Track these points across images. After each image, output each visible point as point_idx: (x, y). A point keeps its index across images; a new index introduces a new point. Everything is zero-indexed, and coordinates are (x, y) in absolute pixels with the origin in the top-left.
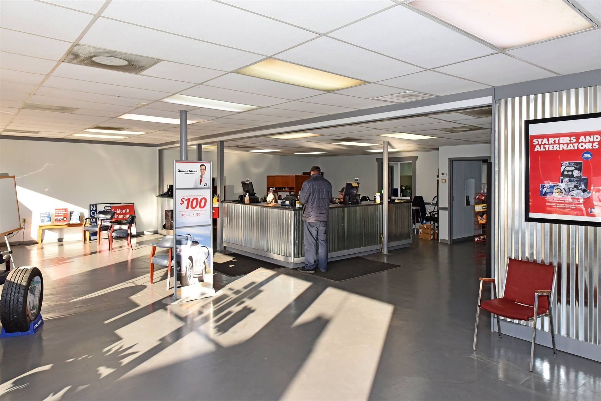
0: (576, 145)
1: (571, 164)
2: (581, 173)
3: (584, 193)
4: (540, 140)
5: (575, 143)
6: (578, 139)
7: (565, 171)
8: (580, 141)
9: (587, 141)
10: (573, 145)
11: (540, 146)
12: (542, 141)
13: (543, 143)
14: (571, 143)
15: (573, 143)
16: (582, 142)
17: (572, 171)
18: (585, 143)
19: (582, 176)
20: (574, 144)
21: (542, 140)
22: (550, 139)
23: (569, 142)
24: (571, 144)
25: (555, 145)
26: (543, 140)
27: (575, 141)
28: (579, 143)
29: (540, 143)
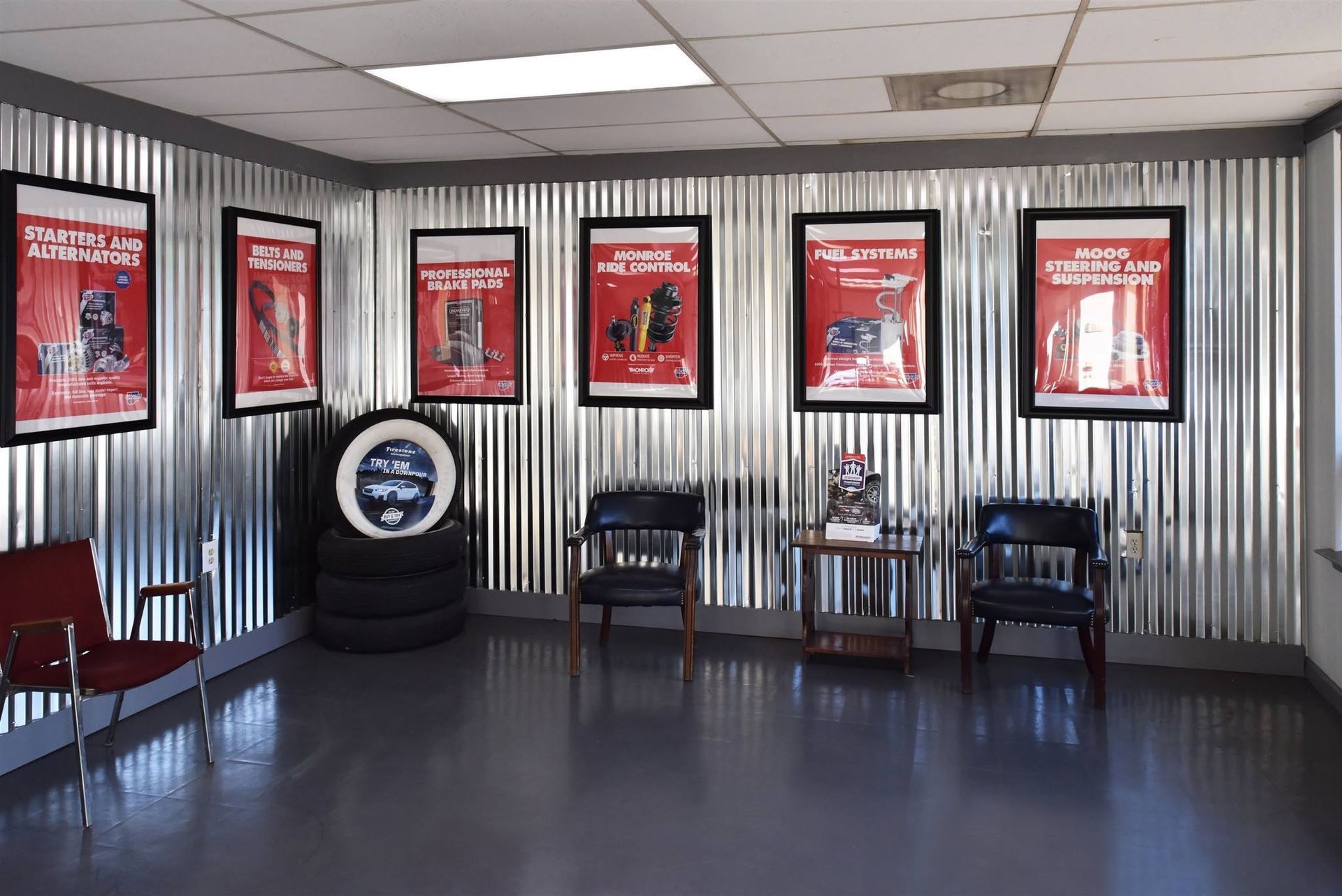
0: (106, 253)
1: (97, 295)
2: (113, 317)
3: (119, 362)
4: (40, 230)
5: (103, 249)
6: (108, 241)
7: (86, 312)
8: (112, 246)
9: (124, 248)
10: (100, 252)
11: (40, 244)
12: (44, 234)
13: (46, 239)
14: (97, 248)
15: (100, 249)
16: (116, 249)
17: (99, 313)
18: (120, 251)
19: (115, 323)
20: (103, 252)
21: (44, 231)
22: (60, 232)
23: (94, 245)
24: (98, 251)
25: (70, 249)
26: (46, 230)
27: (103, 244)
28: (111, 251)
29: (40, 239)
